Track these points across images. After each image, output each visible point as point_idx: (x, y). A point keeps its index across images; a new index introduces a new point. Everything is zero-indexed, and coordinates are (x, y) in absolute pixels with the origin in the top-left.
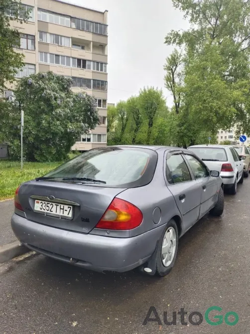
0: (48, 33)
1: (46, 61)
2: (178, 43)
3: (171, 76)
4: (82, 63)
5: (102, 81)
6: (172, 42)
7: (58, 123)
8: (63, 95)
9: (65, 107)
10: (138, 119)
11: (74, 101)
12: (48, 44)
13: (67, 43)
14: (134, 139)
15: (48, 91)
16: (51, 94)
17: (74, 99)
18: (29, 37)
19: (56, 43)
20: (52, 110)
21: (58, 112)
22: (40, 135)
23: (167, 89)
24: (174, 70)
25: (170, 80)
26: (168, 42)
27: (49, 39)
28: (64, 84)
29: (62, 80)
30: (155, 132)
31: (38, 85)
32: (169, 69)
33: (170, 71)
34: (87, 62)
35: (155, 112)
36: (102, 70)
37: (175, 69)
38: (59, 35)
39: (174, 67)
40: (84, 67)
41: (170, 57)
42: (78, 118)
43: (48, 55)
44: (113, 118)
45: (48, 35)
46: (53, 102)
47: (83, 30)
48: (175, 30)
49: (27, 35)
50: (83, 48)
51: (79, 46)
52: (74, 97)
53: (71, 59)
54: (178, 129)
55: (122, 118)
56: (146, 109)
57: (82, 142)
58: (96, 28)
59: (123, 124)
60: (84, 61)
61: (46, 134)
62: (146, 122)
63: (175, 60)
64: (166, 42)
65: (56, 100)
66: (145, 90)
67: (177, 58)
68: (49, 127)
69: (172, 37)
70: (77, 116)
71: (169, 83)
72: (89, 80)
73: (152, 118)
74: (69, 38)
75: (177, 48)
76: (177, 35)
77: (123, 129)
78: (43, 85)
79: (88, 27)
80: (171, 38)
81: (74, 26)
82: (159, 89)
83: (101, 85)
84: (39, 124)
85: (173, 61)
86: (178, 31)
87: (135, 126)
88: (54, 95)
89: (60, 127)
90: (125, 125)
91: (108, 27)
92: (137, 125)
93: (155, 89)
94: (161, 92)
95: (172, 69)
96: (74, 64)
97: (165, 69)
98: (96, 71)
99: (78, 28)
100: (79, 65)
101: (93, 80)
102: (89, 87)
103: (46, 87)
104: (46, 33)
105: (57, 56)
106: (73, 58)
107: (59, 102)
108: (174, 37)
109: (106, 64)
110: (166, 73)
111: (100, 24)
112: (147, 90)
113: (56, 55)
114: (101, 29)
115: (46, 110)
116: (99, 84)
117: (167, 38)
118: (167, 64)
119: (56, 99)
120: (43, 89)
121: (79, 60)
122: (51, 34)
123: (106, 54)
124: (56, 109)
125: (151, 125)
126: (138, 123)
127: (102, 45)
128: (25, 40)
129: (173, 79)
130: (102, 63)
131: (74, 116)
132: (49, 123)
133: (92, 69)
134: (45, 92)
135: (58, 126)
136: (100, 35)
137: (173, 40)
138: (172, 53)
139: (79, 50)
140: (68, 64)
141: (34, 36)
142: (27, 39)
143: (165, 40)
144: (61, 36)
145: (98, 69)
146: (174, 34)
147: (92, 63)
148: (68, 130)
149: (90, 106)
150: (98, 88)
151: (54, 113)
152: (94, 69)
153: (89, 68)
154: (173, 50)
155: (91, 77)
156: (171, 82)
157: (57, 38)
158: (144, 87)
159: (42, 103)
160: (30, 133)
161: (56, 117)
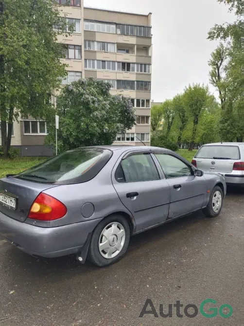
0: (95, 41)
1: (94, 67)
2: (222, 37)
3: (217, 71)
4: (126, 66)
5: (145, 82)
6: (215, 37)
7: (95, 124)
8: (101, 98)
9: (103, 109)
10: (184, 116)
11: (111, 103)
12: (95, 52)
13: (112, 48)
14: (179, 137)
15: (87, 96)
16: (88, 98)
17: (111, 101)
18: (76, 47)
19: (103, 49)
20: (90, 112)
21: (95, 114)
22: (80, 136)
23: (212, 85)
24: (219, 64)
25: (215, 75)
26: (211, 36)
27: (96, 47)
28: (103, 89)
29: (101, 84)
30: (201, 129)
31: (78, 91)
32: (214, 64)
33: (215, 67)
34: (131, 65)
35: (200, 109)
36: (145, 71)
37: (221, 64)
38: (105, 42)
39: (220, 62)
40: (128, 69)
41: (215, 52)
42: (114, 119)
43: (96, 62)
44: (159, 117)
45: (96, 43)
46: (92, 105)
47: (127, 35)
48: (219, 24)
49: (75, 46)
50: (128, 52)
51: (124, 50)
52: (112, 100)
53: (116, 63)
54: (221, 125)
55: (168, 117)
56: (191, 106)
57: (126, 141)
58: (140, 32)
59: (169, 122)
60: (129, 64)
61: (85, 135)
62: (191, 119)
63: (220, 55)
64: (209, 38)
65: (94, 104)
66: (190, 88)
67: (223, 53)
68: (88, 128)
69: (215, 31)
70: (114, 117)
71: (214, 78)
72: (133, 82)
73: (197, 116)
74: (114, 43)
75: (222, 41)
76: (222, 29)
77: (169, 128)
78: (82, 91)
79: (132, 32)
80: (214, 33)
81: (119, 32)
82: (205, 86)
83: (144, 85)
84: (79, 126)
85: (219, 56)
86: (222, 25)
87: (180, 124)
88: (92, 99)
89: (97, 129)
90: (172, 123)
91: (152, 29)
92: (183, 123)
93: (201, 86)
94: (207, 88)
95: (217, 64)
96: (118, 68)
97: (209, 64)
98: (139, 72)
99: (123, 34)
100: (123, 68)
101: (137, 81)
102: (132, 88)
103: (85, 92)
104: (93, 41)
105: (104, 61)
106: (118, 62)
107: (96, 105)
108: (218, 31)
109: (150, 64)
110: (211, 68)
111: (143, 27)
112: (192, 87)
113: (102, 61)
114: (144, 32)
115: (85, 113)
116: (142, 85)
117: (210, 33)
118: (212, 59)
119: (94, 102)
120: (82, 95)
121: (123, 64)
122: (98, 42)
123: (150, 55)
124: (94, 111)
125: (196, 122)
126: (184, 121)
127: (146, 47)
128: (73, 50)
129: (219, 75)
130: (145, 65)
131: (111, 118)
132: (87, 125)
133: (136, 71)
134: (83, 97)
135: (95, 127)
136: (145, 37)
137: (216, 35)
138: (217, 48)
139: (124, 54)
140: (113, 68)
141: (81, 46)
142: (75, 49)
143: (208, 36)
144: (107, 43)
145: (141, 71)
146: (218, 28)
147: (136, 65)
148: (105, 131)
149: (126, 107)
150: (141, 89)
151: (91, 115)
152: (138, 71)
153: (133, 70)
154: (219, 44)
155: (134, 79)
156: (217, 78)
157: (104, 45)
158: (189, 85)
159: (82, 107)
160: (71, 134)
161: (93, 119)
